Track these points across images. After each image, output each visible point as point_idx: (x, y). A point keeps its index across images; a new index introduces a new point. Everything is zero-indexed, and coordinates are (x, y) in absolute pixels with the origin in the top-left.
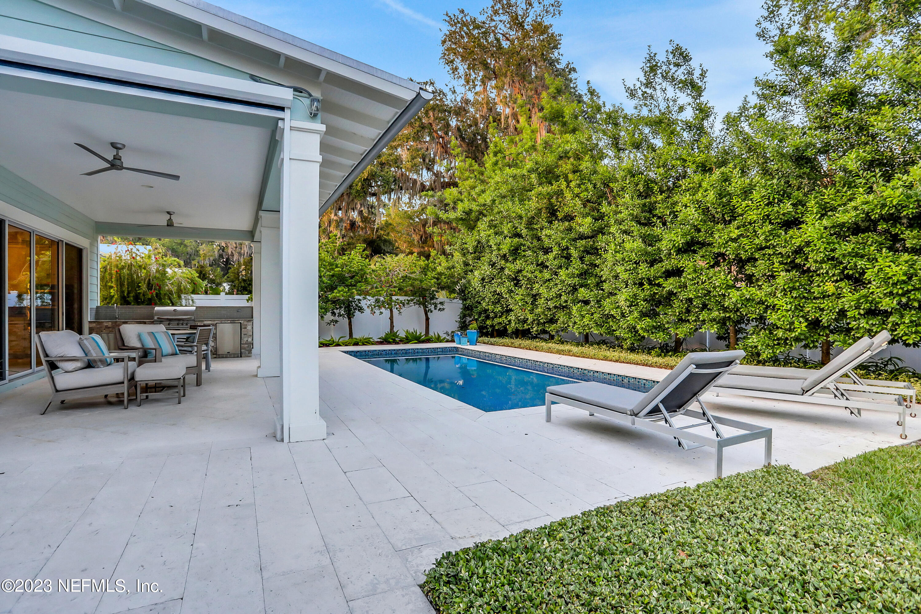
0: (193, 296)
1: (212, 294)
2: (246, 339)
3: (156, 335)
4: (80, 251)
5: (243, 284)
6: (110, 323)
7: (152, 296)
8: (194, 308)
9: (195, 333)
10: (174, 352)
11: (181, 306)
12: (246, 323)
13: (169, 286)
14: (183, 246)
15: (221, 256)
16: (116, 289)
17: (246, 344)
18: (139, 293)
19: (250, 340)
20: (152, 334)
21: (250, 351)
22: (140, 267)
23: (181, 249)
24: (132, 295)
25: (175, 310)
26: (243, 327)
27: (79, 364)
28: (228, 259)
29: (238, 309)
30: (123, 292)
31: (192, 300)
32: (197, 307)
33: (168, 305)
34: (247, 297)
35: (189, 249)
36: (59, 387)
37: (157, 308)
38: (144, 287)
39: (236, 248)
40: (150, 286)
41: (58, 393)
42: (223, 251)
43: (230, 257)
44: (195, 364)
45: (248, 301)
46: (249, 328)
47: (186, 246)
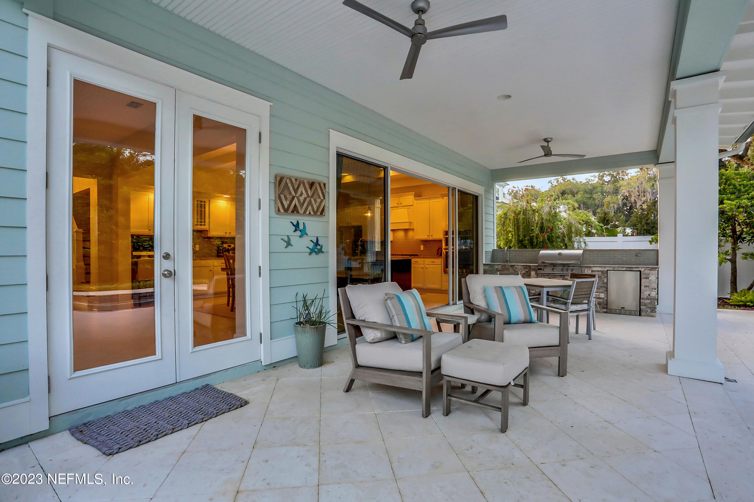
0: (585, 238)
1: (608, 236)
2: (647, 293)
3: (505, 291)
4: (476, 198)
5: (646, 227)
6: (500, 266)
7: (544, 239)
8: (581, 252)
9: (569, 286)
10: (528, 318)
11: (573, 248)
12: (647, 272)
13: (562, 229)
14: (592, 199)
15: (625, 205)
16: (513, 233)
17: (647, 299)
18: (533, 236)
19: (653, 294)
20: (500, 290)
21: (653, 310)
22: (534, 211)
23: (590, 202)
24: (526, 238)
25: (560, 254)
26: (643, 276)
27: (378, 335)
28: (631, 208)
29: (638, 253)
30: (519, 236)
31: (585, 243)
32: (585, 251)
33: (561, 248)
34: (649, 238)
35: (597, 201)
36: (360, 362)
37: (542, 252)
38: (537, 231)
39: (639, 196)
40: (542, 229)
41: (359, 370)
42: (627, 200)
43: (634, 204)
44: (556, 342)
45: (651, 242)
46: (653, 278)
47: (594, 199)
